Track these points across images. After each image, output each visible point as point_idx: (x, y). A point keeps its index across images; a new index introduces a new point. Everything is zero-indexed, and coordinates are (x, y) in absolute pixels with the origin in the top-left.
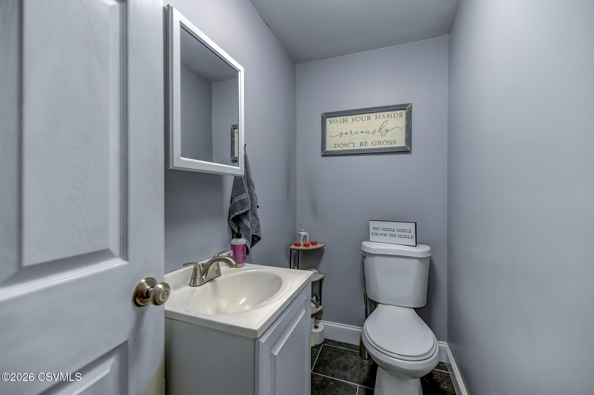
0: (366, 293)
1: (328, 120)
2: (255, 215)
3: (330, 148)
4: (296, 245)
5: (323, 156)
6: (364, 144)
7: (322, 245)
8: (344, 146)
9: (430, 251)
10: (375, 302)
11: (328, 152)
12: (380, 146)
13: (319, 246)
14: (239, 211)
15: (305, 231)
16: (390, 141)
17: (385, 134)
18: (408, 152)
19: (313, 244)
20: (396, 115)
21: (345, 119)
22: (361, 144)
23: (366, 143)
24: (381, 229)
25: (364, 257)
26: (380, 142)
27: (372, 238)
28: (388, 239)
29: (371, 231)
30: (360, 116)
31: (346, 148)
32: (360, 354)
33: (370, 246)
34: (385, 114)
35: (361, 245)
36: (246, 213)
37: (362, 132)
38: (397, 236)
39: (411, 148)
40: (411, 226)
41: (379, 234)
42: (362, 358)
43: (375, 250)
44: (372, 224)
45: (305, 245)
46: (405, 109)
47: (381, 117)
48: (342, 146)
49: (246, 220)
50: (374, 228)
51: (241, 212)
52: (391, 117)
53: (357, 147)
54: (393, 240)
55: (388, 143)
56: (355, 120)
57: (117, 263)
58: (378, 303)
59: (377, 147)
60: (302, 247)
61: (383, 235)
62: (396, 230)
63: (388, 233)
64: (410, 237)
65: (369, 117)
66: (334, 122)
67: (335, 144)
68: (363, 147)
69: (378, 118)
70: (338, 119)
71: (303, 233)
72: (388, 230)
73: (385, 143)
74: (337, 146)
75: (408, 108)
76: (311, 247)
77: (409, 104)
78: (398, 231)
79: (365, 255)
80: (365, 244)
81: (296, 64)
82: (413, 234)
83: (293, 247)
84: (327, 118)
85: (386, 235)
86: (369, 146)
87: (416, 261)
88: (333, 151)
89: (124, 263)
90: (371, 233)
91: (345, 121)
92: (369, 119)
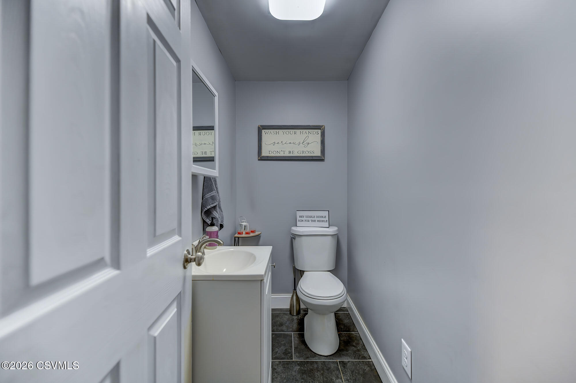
0: (295, 266)
1: (263, 131)
2: (220, 208)
3: (264, 154)
4: (239, 233)
5: (259, 160)
6: (292, 152)
7: (260, 233)
8: (277, 153)
9: (338, 230)
10: (300, 270)
11: (263, 157)
12: (303, 155)
13: (257, 233)
14: (211, 205)
15: (245, 222)
16: (311, 152)
17: (307, 146)
18: (323, 160)
19: (252, 232)
20: (314, 133)
21: (277, 132)
22: (290, 152)
23: (293, 152)
24: (305, 217)
25: (294, 239)
26: (303, 152)
27: (299, 224)
28: (310, 224)
29: (298, 218)
30: (289, 130)
31: (278, 155)
32: (290, 313)
33: (298, 230)
34: (307, 131)
35: (290, 229)
36: (215, 207)
37: (290, 143)
38: (317, 221)
39: (324, 158)
40: (326, 214)
41: (304, 221)
42: (292, 315)
43: (303, 232)
44: (299, 214)
45: (247, 233)
46: (320, 129)
47: (304, 133)
48: (275, 152)
49: (215, 212)
50: (300, 217)
51: (212, 206)
52: (311, 134)
53: (287, 154)
54: (314, 224)
55: (309, 153)
56: (285, 133)
57: (176, 238)
58: (304, 271)
59: (301, 155)
60: (244, 235)
61: (307, 221)
62: (316, 217)
63: (310, 219)
64: (325, 221)
65: (295, 132)
66: (269, 134)
67: (269, 151)
68: (291, 155)
69: (302, 133)
70: (272, 131)
71: (244, 224)
72: (310, 217)
73: (307, 152)
74: (270, 152)
75: (323, 128)
76: (252, 235)
77: (323, 126)
78: (317, 217)
79: (294, 237)
80: (294, 228)
81: (236, 81)
82: (327, 219)
83: (237, 235)
84: (263, 129)
85: (309, 221)
86: (296, 154)
87: (330, 237)
88: (267, 157)
89: (180, 238)
90: (298, 220)
91: (277, 134)
92: (295, 133)
